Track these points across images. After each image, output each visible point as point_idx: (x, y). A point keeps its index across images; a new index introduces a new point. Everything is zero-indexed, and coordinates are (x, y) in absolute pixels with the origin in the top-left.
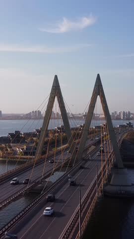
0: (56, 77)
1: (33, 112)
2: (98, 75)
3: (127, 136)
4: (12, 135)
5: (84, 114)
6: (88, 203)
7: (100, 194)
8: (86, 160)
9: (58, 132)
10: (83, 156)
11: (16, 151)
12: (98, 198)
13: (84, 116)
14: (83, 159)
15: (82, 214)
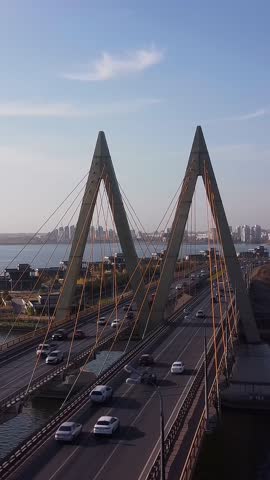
0: (102, 135)
1: (61, 229)
2: (199, 129)
3: (259, 273)
4: (13, 273)
5: (166, 232)
6: (181, 438)
7: (213, 410)
8: (174, 326)
9: (111, 267)
10: (165, 316)
11: (20, 306)
12: (209, 421)
13: (165, 235)
14: (167, 323)
15: (167, 470)
